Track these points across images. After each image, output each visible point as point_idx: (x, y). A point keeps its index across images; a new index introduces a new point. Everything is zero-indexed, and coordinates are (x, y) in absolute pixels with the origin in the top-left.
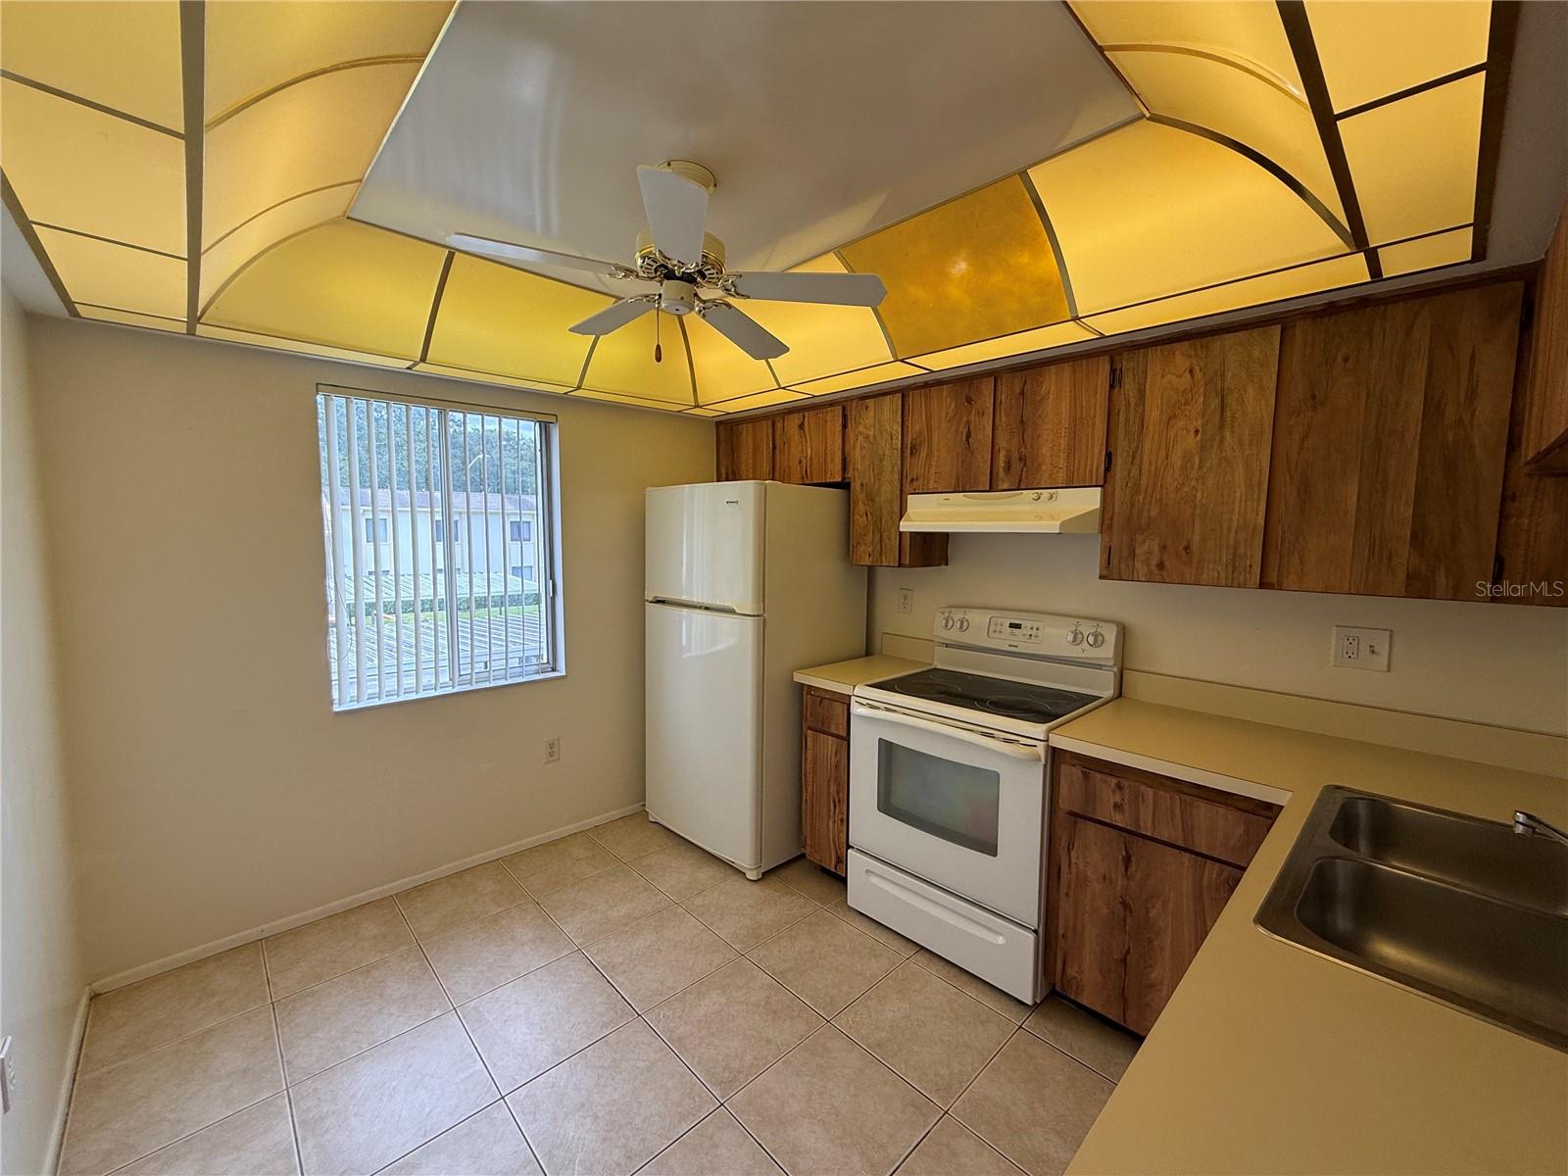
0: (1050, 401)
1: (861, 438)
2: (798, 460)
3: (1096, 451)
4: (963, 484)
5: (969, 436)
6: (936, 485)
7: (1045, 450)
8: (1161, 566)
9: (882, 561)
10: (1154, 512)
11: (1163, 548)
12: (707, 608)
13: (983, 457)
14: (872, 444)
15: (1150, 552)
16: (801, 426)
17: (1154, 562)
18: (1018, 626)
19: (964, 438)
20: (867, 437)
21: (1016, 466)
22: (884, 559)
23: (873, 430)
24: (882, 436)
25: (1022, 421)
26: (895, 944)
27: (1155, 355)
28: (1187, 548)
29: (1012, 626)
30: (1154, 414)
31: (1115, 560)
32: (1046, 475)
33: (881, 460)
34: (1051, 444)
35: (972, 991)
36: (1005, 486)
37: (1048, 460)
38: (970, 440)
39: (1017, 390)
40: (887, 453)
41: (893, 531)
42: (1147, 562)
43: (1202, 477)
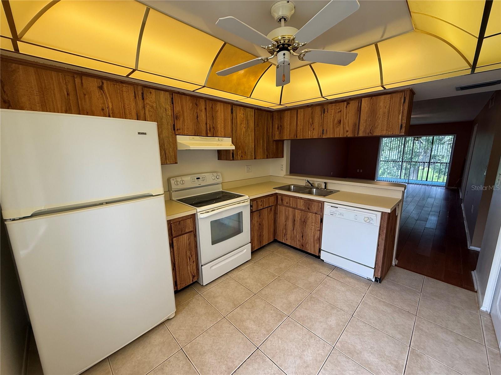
0: (219, 112)
1: (148, 106)
2: (100, 108)
3: (229, 128)
4: (197, 133)
5: (197, 117)
6: (187, 132)
7: (219, 126)
8: (242, 156)
9: (167, 162)
10: (240, 144)
11: (242, 152)
12: (107, 203)
13: (203, 125)
14: (155, 110)
15: (240, 153)
16: (101, 88)
17: (241, 156)
18: (199, 178)
19: (196, 118)
20: (152, 107)
21: (212, 130)
22: (168, 161)
23: (155, 103)
24: (161, 108)
25: (212, 116)
26: (223, 278)
27: (238, 108)
28: (245, 152)
29: (197, 178)
30: (238, 122)
31: (234, 156)
32: (220, 134)
33: (161, 119)
34: (220, 125)
35: (243, 268)
36: (210, 135)
37: (220, 129)
38: (198, 119)
39: (211, 106)
40: (164, 116)
41: (171, 149)
42: (240, 156)
43: (246, 137)
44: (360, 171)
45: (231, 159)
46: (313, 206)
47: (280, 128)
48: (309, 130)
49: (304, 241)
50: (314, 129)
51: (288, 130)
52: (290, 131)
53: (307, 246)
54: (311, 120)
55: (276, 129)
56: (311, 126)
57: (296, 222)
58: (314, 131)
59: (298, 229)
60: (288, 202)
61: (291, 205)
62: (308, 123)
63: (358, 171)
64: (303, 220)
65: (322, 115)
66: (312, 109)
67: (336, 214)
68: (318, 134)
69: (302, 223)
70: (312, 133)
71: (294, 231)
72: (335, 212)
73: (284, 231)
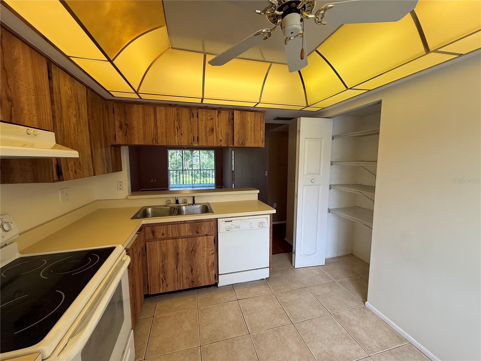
0: (21, 65)
7: (23, 99)
11: (74, 164)
15: (72, 166)
17: (74, 171)
21: (6, 104)
25: (5, 69)
28: (80, 164)
30: (64, 102)
31: (63, 171)
32: (27, 119)
34: (26, 98)
42: (72, 171)
43: (78, 135)
44: (154, 181)
45: (56, 178)
46: (203, 228)
47: (124, 127)
48: (175, 135)
49: (194, 275)
50: (181, 134)
51: (142, 131)
52: (145, 134)
53: (199, 280)
54: (176, 124)
55: (117, 129)
56: (178, 131)
57: (180, 256)
58: (183, 137)
59: (184, 264)
60: (164, 233)
61: (171, 235)
62: (173, 125)
63: (152, 181)
64: (190, 249)
65: (192, 120)
66: (177, 109)
67: (232, 228)
68: (188, 141)
69: (190, 253)
70: (180, 139)
71: (178, 269)
72: (231, 227)
73: (161, 276)
